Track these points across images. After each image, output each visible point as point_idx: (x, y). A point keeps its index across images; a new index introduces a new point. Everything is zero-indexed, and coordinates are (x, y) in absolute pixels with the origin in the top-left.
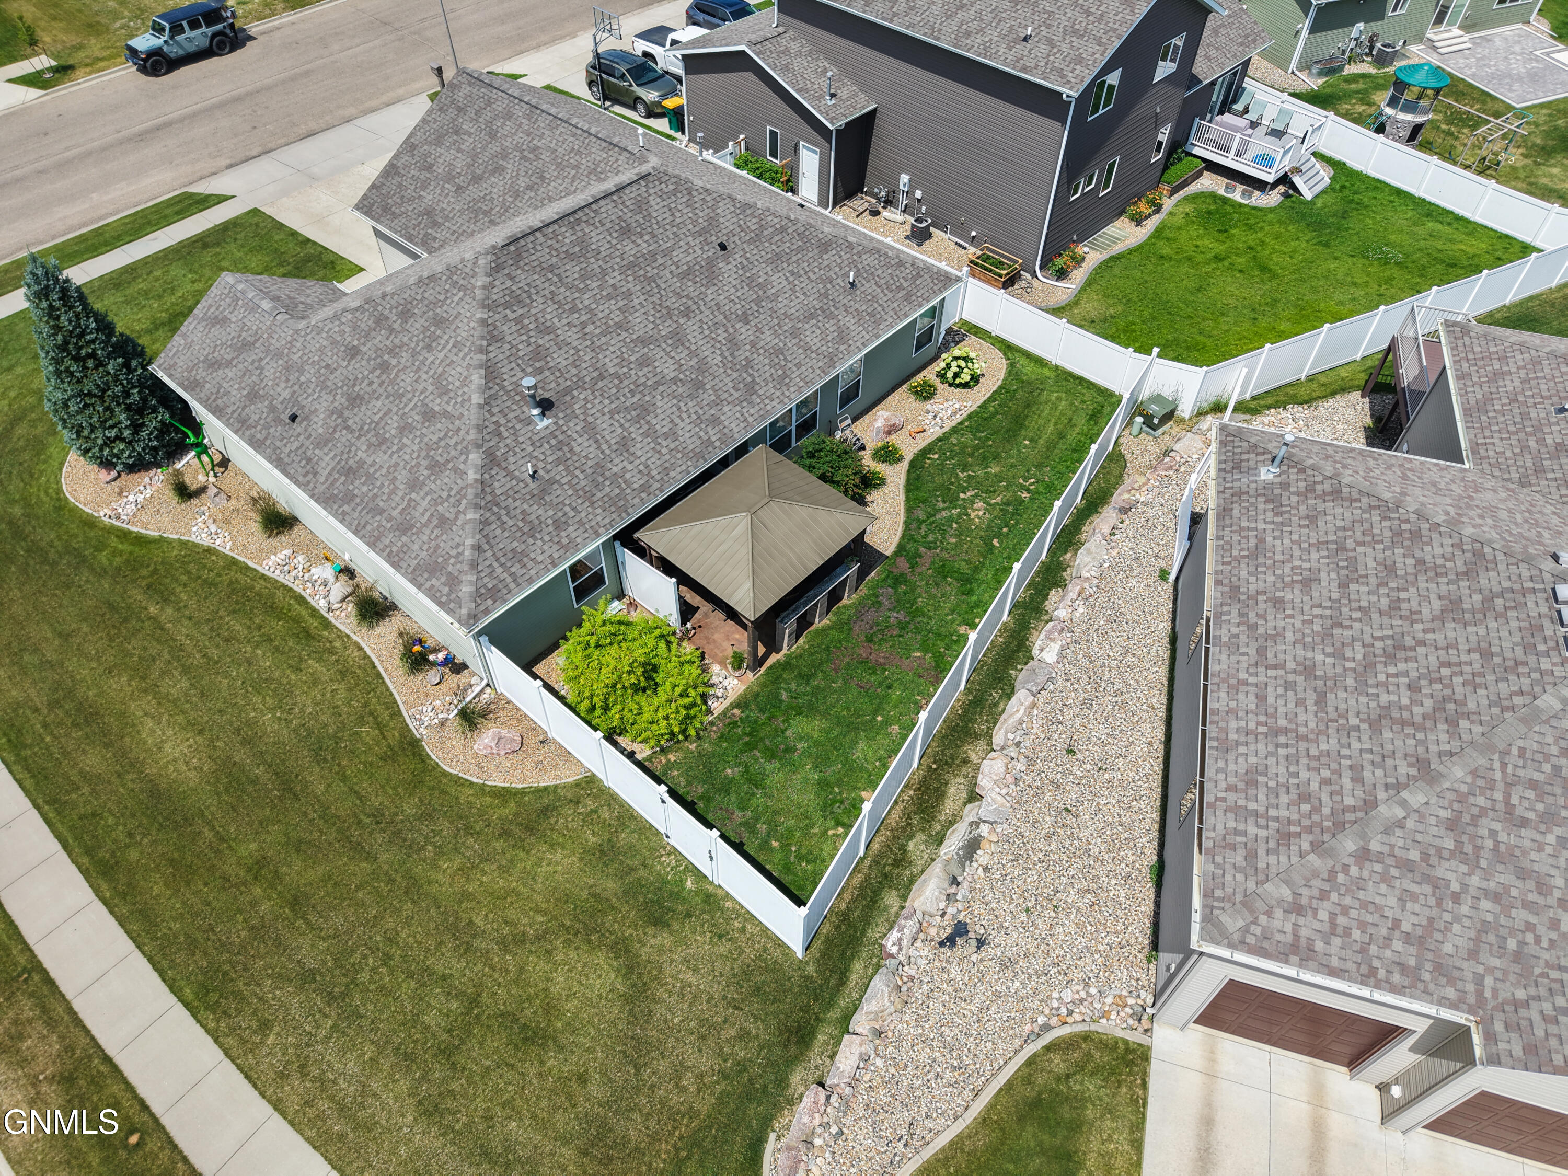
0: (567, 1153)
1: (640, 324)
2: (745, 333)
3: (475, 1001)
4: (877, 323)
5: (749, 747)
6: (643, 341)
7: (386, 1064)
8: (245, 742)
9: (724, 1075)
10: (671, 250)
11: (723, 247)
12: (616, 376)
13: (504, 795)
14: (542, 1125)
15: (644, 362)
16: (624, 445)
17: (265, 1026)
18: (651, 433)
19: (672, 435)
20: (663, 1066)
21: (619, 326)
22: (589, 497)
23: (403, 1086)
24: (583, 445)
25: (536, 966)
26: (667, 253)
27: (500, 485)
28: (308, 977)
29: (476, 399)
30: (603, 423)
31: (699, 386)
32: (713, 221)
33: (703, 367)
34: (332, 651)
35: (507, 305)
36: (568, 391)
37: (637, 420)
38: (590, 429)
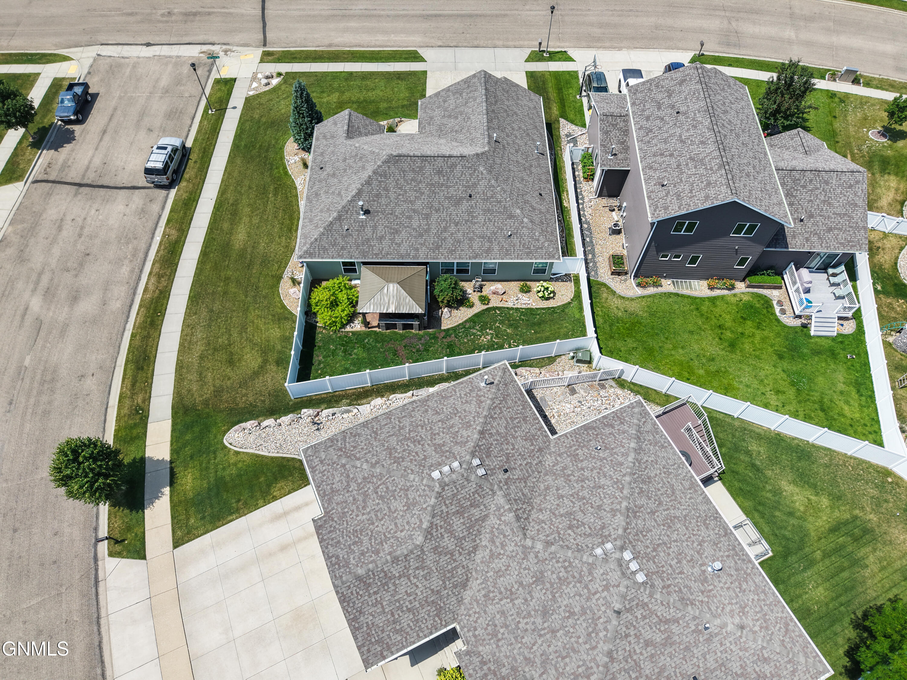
0: (212, 388)
1: (418, 205)
2: (453, 228)
3: (230, 345)
4: (507, 254)
6: (414, 211)
7: (205, 341)
8: (253, 247)
9: (251, 404)
10: (450, 187)
11: (470, 196)
12: (397, 216)
14: (214, 380)
15: (410, 218)
16: (381, 238)
17: (195, 314)
18: (392, 240)
19: (399, 245)
20: (244, 391)
21: (411, 202)
22: (358, 246)
23: (203, 348)
24: (368, 231)
25: (247, 349)
26: (448, 187)
27: (336, 226)
28: (212, 311)
29: (349, 198)
30: (380, 228)
31: (421, 235)
32: (475, 185)
33: (428, 231)
34: (290, 239)
35: (381, 175)
36: (378, 212)
37: (391, 234)
38: (375, 227)
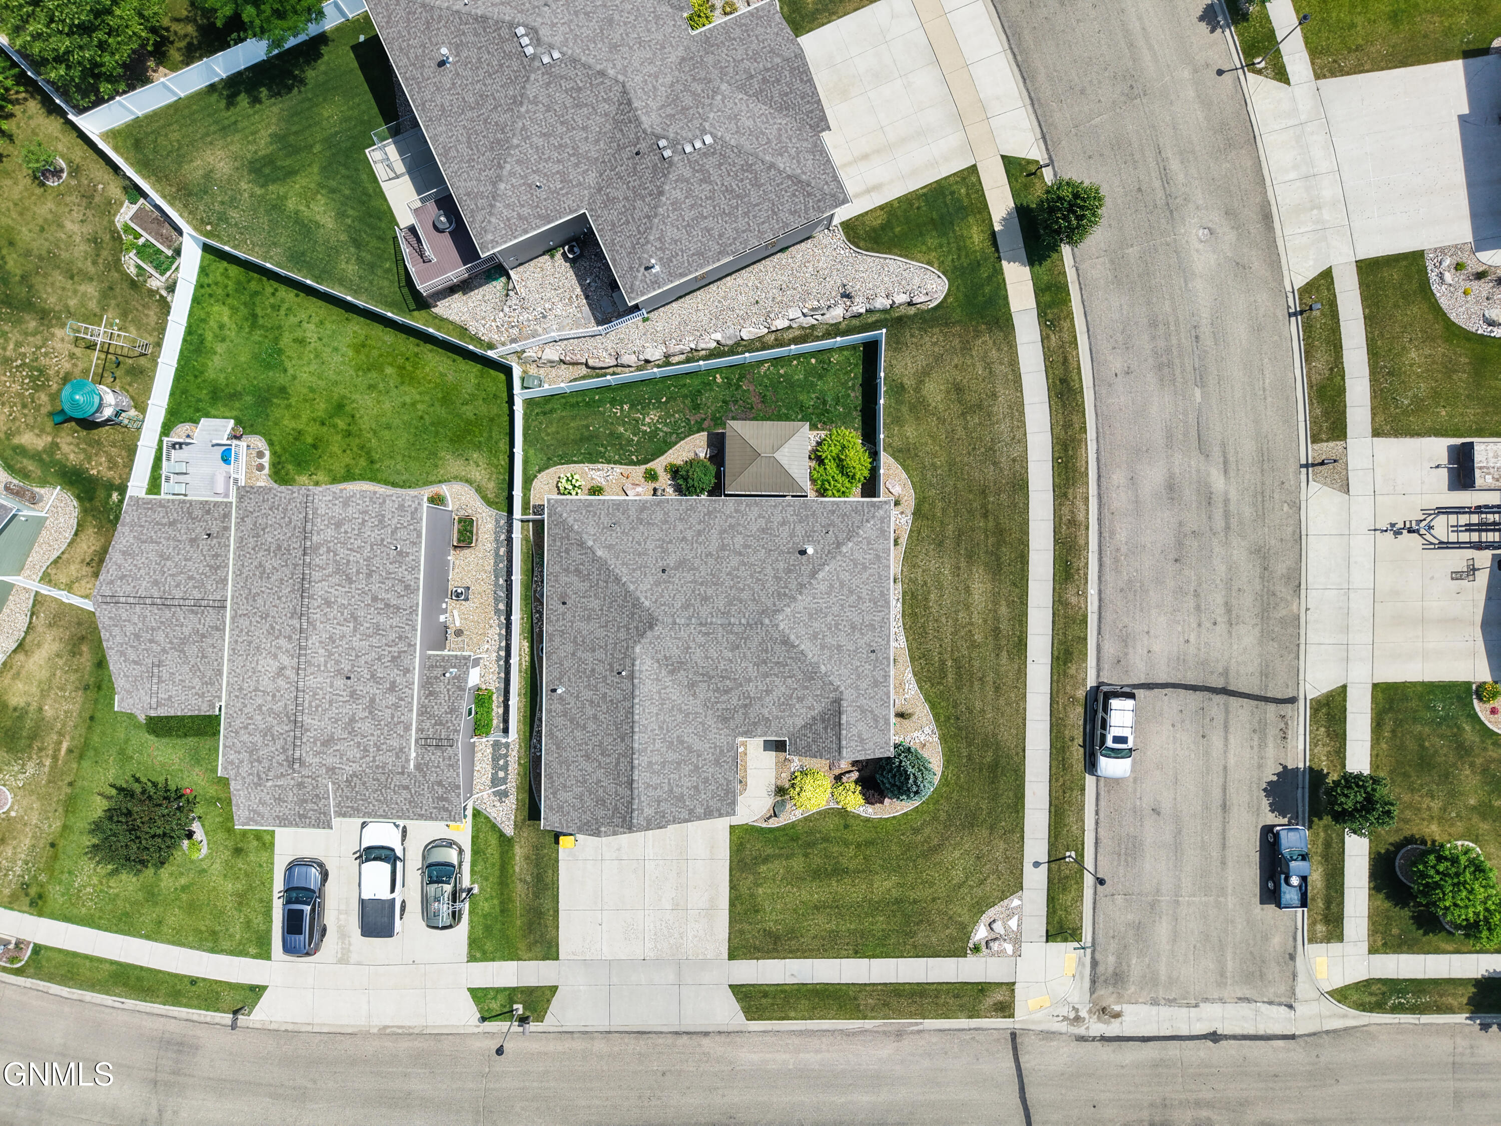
0: (974, 353)
1: (735, 561)
2: (689, 534)
3: (963, 414)
4: (619, 505)
5: (828, 411)
6: (740, 554)
7: (995, 419)
9: (926, 332)
10: (691, 582)
11: (664, 571)
12: (763, 547)
13: (906, 468)
14: (974, 365)
15: (746, 546)
16: (783, 523)
17: (1014, 460)
18: (769, 521)
19: (760, 516)
20: (936, 349)
21: (745, 565)
22: (814, 514)
23: (995, 409)
24: (800, 530)
25: (941, 407)
26: (694, 582)
27: (842, 536)
28: (995, 464)
29: (827, 568)
30: (785, 535)
31: (731, 526)
32: (657, 584)
33: (723, 532)
35: (785, 595)
36: (789, 553)
37: (770, 528)
38: (792, 535)
